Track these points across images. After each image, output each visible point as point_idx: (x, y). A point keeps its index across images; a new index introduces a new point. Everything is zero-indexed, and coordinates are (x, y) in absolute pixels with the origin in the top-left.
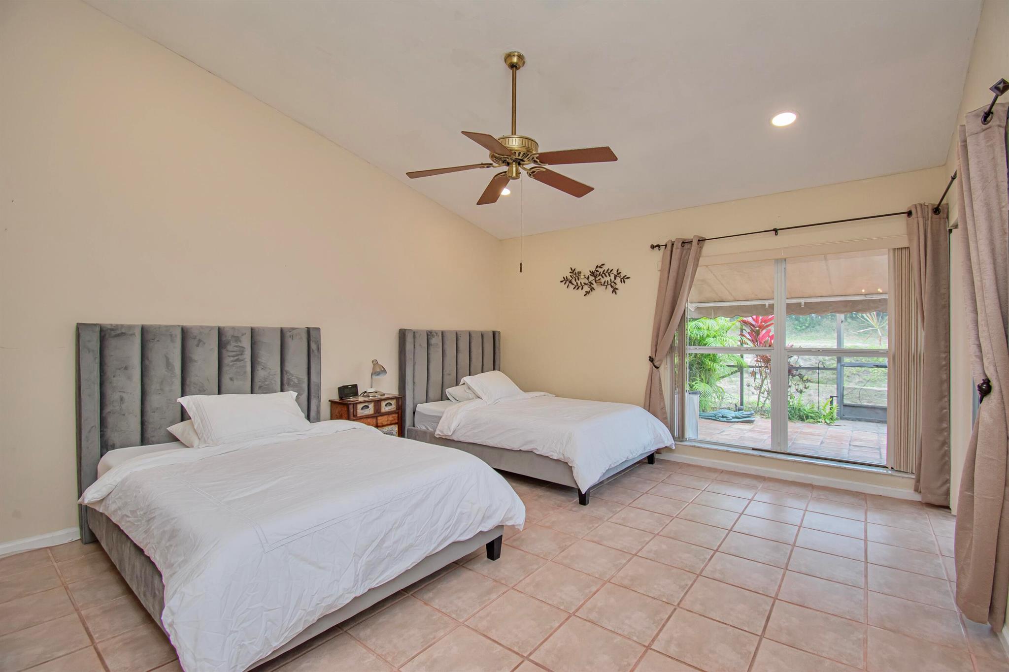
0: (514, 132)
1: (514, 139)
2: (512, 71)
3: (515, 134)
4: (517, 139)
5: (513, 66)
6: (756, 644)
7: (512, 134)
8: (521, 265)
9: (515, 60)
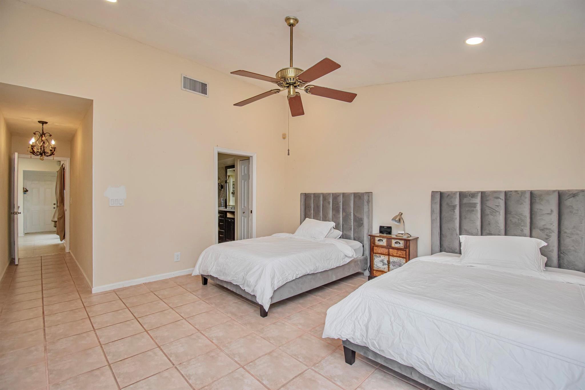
0: (291, 65)
1: (291, 70)
2: (290, 27)
3: (292, 66)
4: (293, 70)
5: (291, 25)
6: (119, 384)
7: (290, 66)
8: (289, 150)
9: (292, 21)
